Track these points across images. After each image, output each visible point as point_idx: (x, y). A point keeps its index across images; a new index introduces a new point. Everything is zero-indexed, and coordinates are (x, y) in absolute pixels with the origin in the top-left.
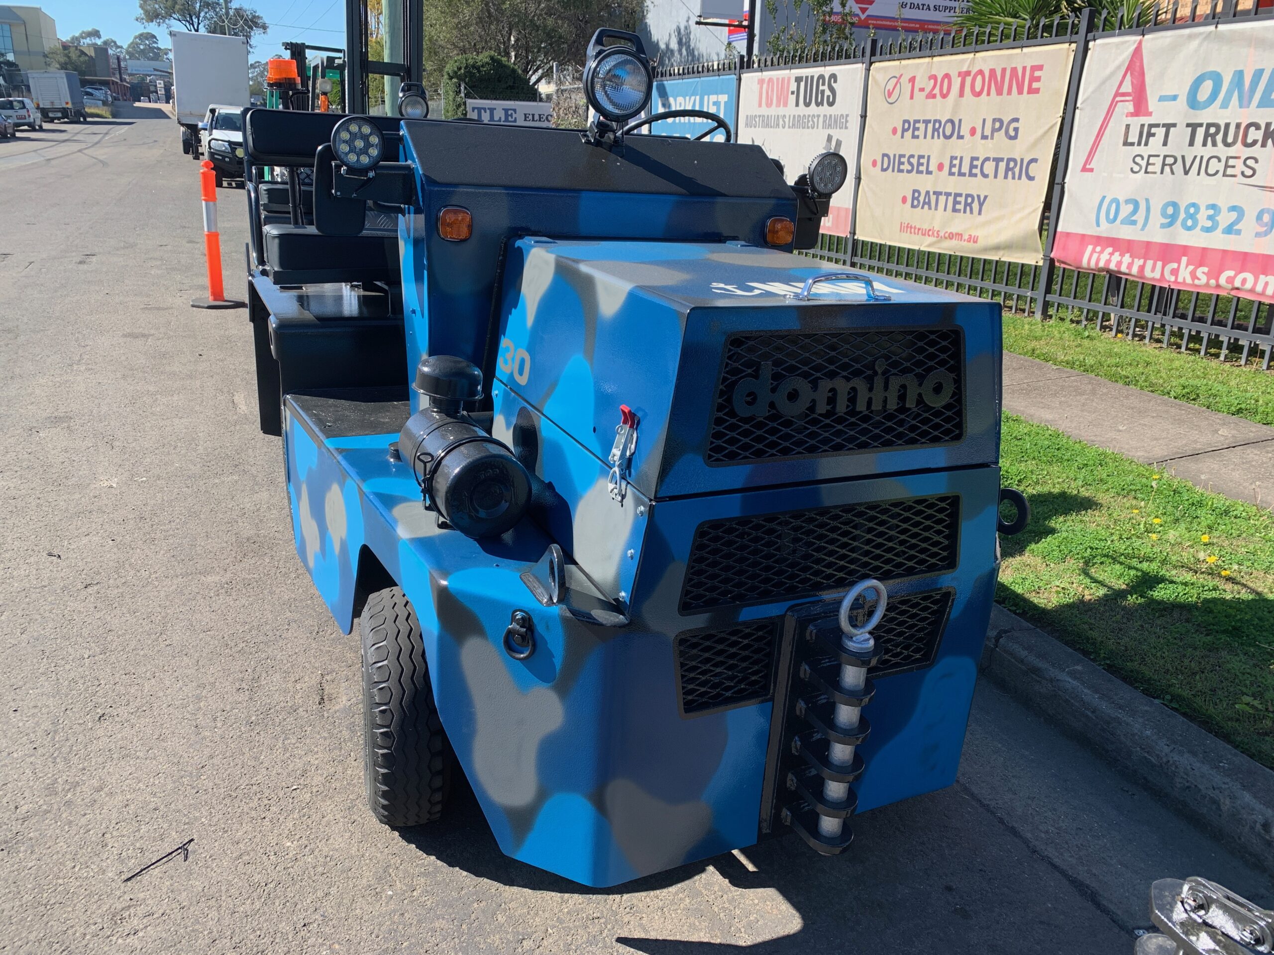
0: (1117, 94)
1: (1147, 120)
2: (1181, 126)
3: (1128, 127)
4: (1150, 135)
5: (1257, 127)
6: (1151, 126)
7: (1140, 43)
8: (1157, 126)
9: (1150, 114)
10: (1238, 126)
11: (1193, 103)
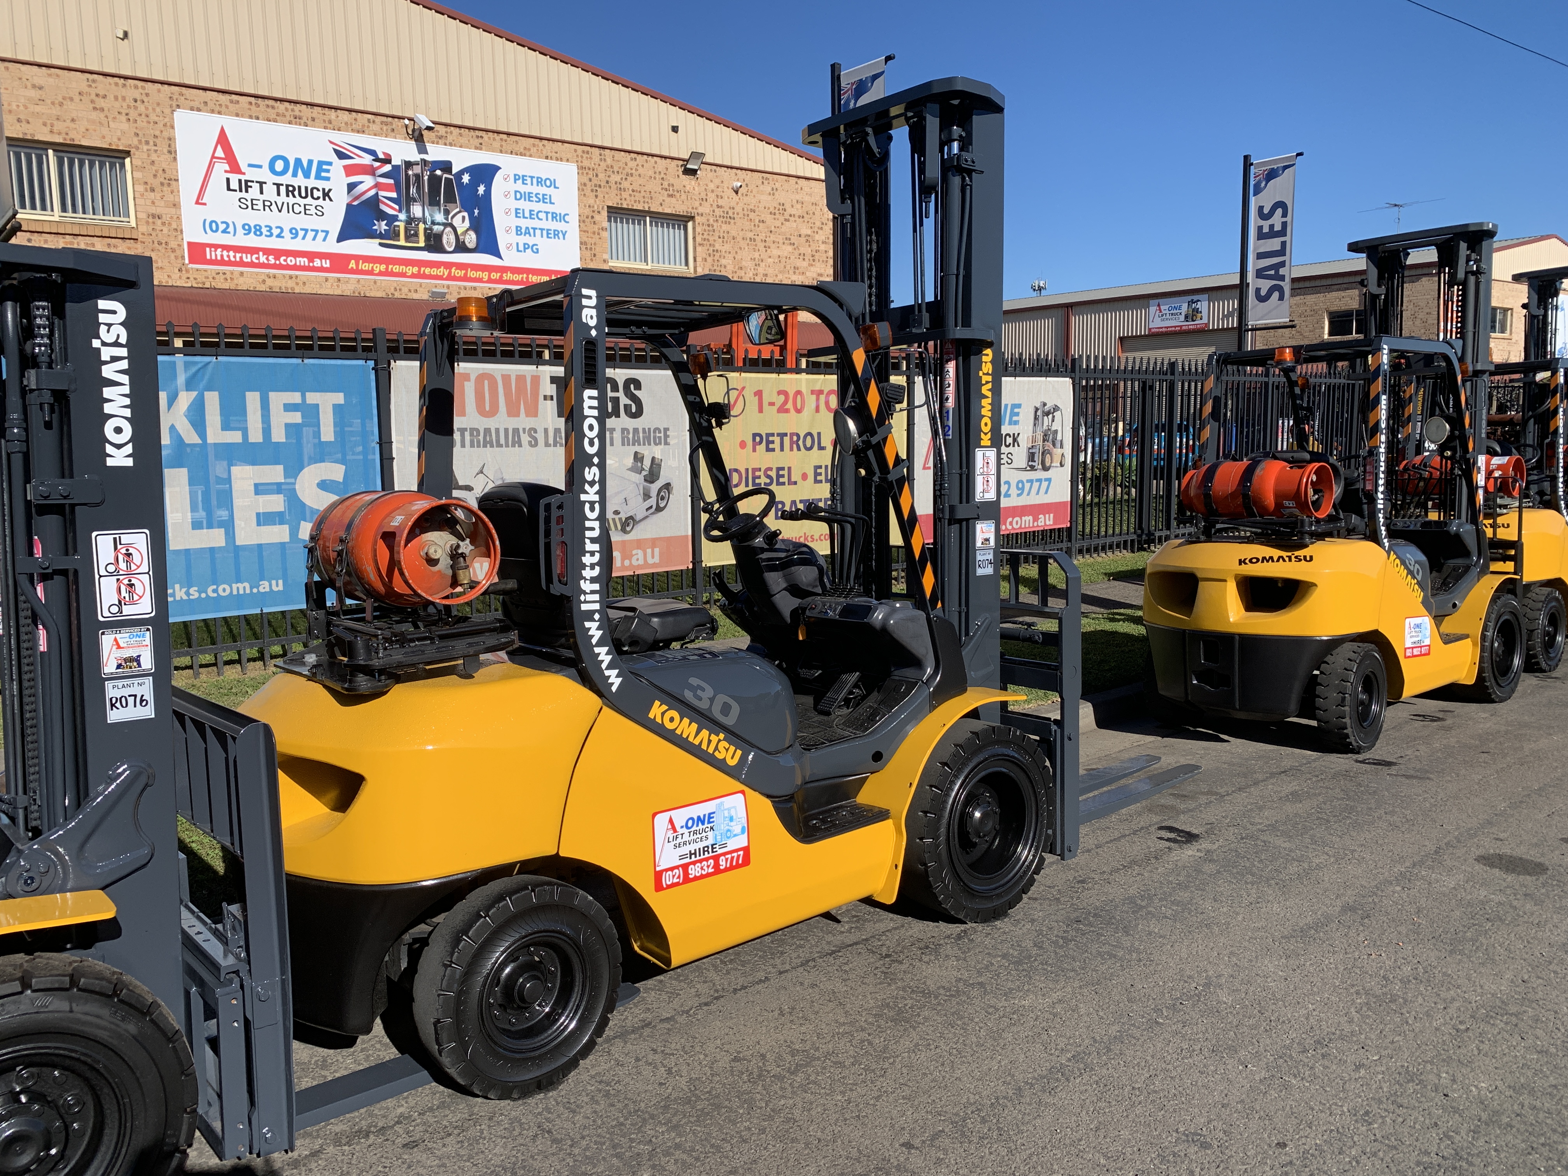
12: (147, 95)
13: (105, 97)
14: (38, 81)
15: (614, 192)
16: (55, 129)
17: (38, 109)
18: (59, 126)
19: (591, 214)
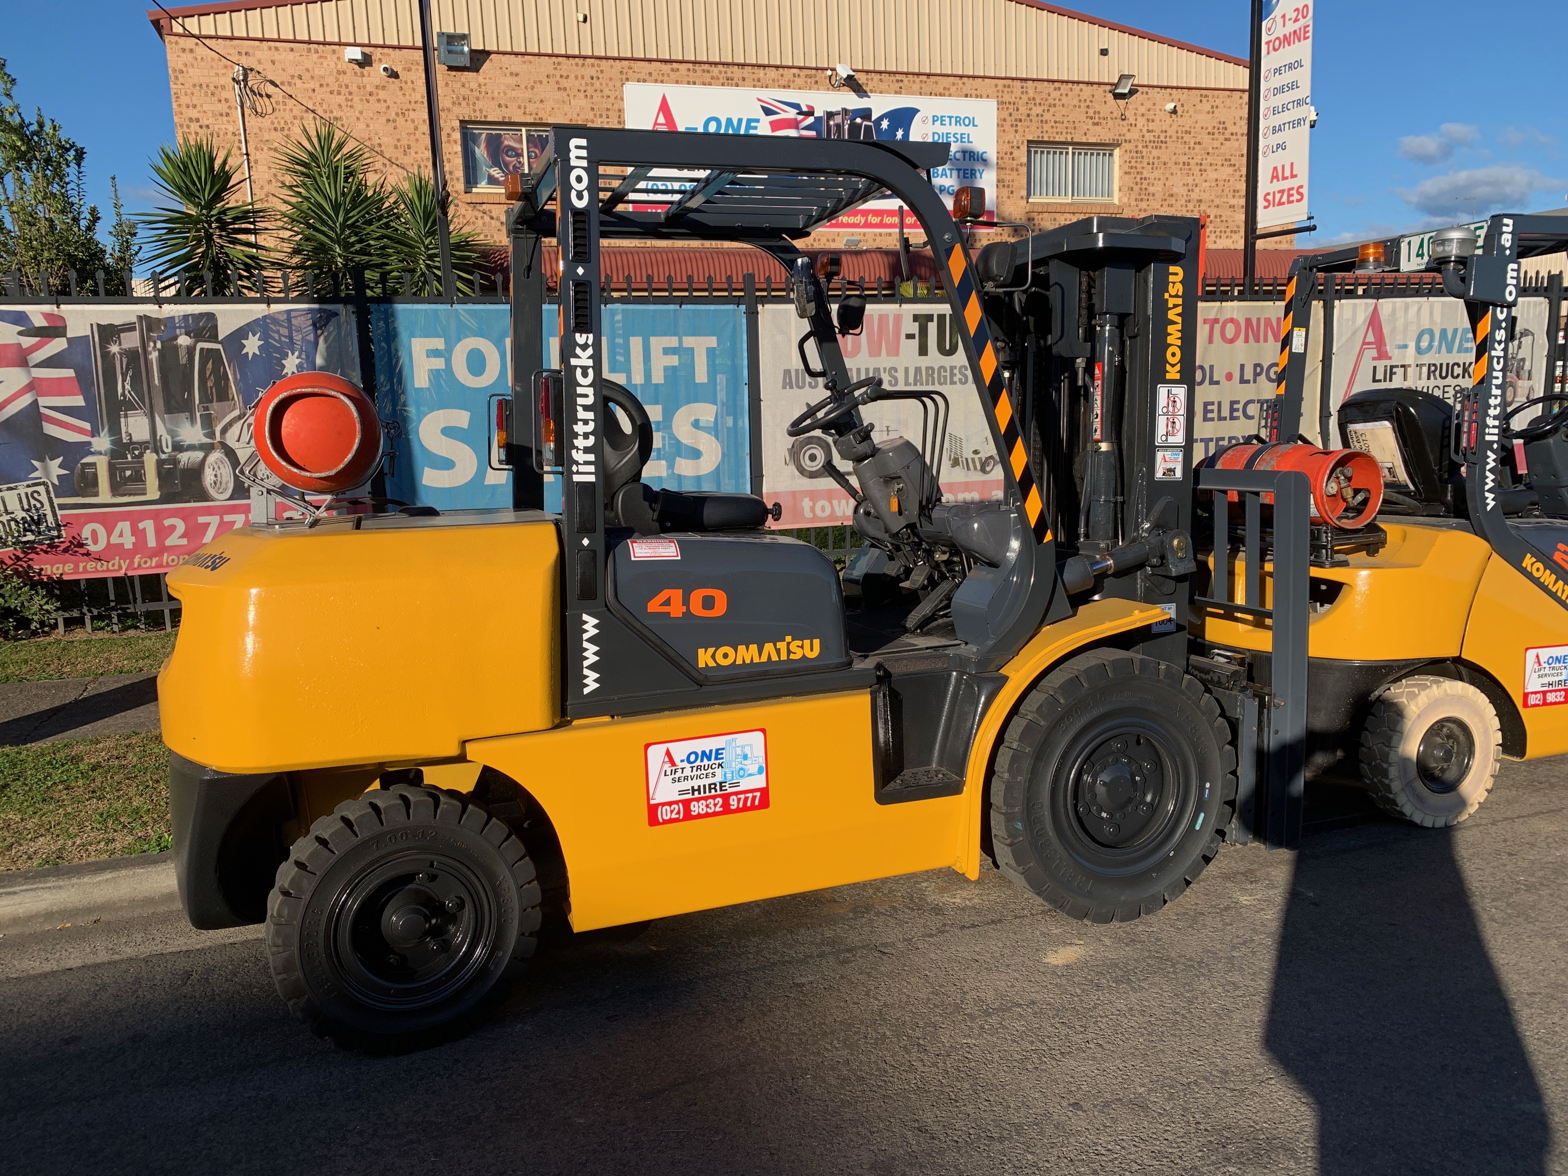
0: (1364, 343)
1: (1388, 363)
2: (1413, 366)
3: (1375, 368)
4: (1392, 373)
5: (1459, 366)
6: (1392, 367)
7: (1376, 305)
8: (1397, 366)
9: (1390, 358)
10: (1448, 364)
11: (1419, 351)
12: (602, 71)
13: (568, 77)
14: (514, 69)
15: (1034, 125)
16: (528, 110)
17: (514, 94)
18: (531, 108)
19: (1009, 150)
